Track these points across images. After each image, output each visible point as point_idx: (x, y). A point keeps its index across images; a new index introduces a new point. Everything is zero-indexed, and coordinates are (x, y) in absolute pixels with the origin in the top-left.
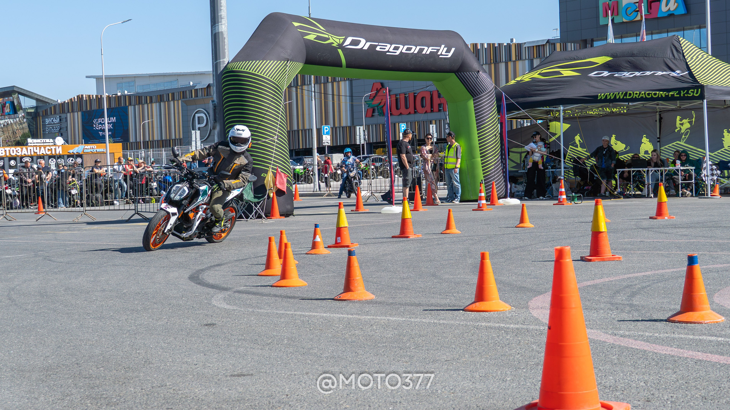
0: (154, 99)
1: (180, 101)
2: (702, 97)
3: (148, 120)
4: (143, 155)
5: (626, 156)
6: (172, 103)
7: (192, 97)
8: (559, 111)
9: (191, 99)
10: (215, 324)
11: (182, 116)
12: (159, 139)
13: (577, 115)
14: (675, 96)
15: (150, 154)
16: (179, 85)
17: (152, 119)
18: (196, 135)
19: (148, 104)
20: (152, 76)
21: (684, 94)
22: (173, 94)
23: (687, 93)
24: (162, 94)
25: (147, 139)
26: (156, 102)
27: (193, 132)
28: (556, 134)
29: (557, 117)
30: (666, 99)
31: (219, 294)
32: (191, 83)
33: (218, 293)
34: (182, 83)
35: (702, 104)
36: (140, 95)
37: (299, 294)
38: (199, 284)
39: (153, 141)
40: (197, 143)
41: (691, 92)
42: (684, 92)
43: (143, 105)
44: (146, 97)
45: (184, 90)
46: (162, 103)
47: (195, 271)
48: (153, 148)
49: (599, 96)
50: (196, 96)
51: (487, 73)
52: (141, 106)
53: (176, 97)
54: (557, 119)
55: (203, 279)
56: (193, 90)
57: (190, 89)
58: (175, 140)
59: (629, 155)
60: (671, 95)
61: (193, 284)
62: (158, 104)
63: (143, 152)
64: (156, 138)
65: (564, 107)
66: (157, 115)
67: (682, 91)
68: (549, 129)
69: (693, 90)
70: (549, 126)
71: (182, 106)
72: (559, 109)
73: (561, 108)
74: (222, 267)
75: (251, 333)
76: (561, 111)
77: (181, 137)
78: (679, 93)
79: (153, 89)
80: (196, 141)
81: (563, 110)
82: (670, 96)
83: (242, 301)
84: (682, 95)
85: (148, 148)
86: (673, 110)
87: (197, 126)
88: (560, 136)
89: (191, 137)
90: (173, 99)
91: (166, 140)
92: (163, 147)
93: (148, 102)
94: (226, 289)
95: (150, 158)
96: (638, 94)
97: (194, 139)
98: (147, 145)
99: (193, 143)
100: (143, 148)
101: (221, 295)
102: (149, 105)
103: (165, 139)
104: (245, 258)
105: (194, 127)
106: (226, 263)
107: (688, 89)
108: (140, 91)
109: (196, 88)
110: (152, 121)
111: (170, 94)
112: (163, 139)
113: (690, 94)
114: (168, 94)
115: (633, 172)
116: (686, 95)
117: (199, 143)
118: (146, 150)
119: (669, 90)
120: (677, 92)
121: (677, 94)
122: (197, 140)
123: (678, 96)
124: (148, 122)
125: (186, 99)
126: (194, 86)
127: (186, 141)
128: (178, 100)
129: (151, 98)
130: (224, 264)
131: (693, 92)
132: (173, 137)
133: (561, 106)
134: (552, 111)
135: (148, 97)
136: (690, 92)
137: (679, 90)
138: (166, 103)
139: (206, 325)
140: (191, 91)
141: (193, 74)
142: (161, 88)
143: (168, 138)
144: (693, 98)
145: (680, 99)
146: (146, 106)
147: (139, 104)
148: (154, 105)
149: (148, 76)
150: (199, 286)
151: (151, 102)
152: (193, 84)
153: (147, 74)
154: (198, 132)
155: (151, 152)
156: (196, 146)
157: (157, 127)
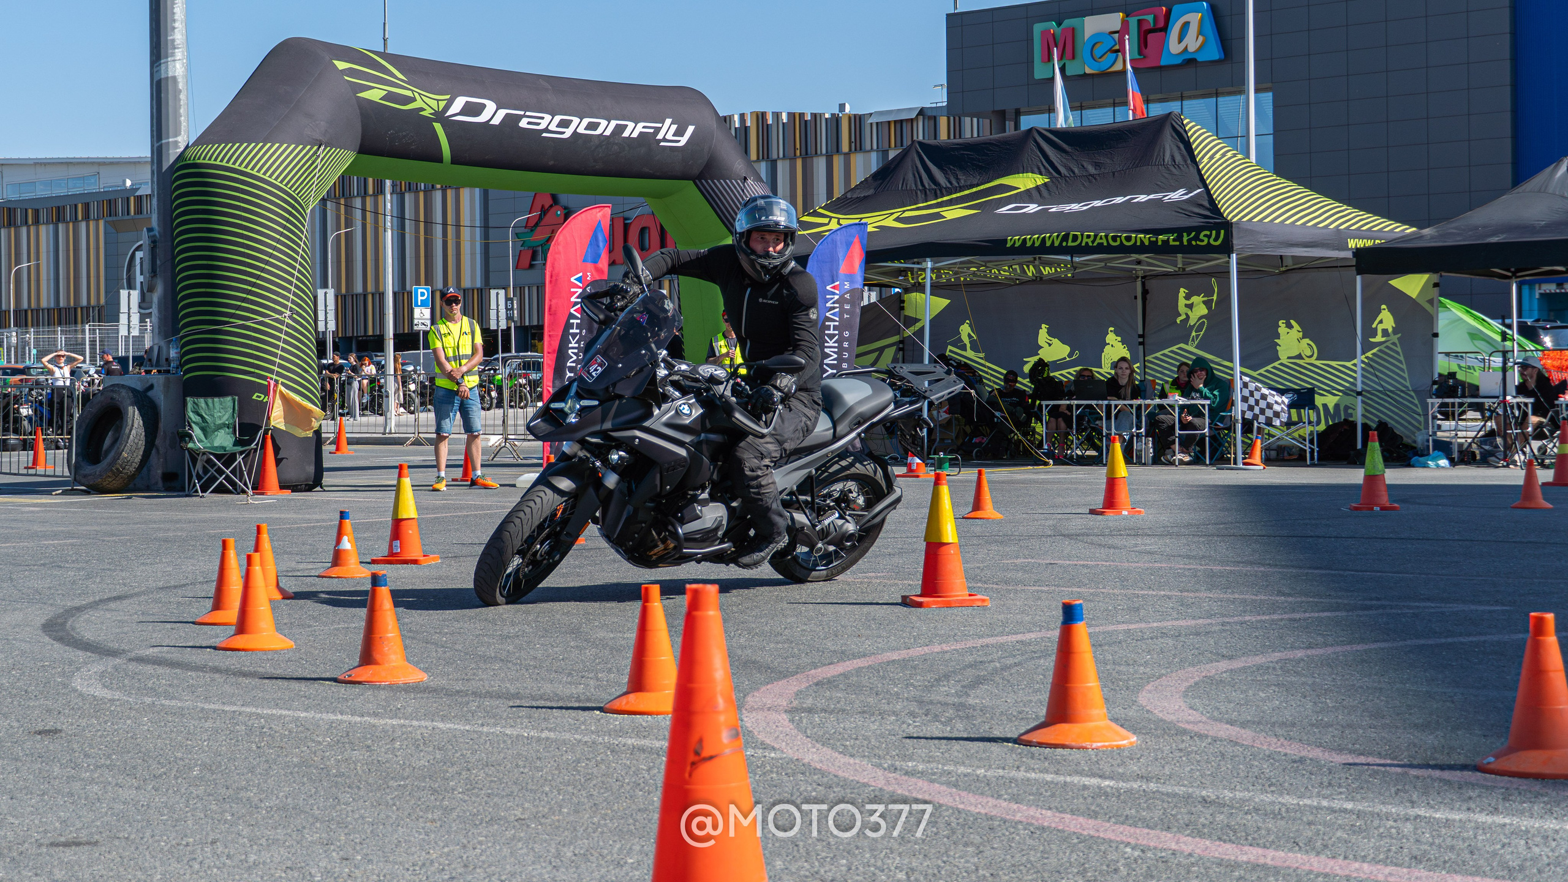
0: (43, 216)
1: (101, 223)
2: (1227, 248)
3: (29, 261)
4: (14, 340)
5: (1064, 372)
6: (83, 225)
7: (128, 214)
8: (924, 270)
9: (126, 217)
10: (60, 731)
11: (106, 256)
12: (52, 305)
13: (965, 279)
14: (1172, 243)
15: (30, 338)
16: (101, 186)
17: (38, 259)
18: (129, 300)
19: (28, 227)
20: (41, 164)
21: (1189, 241)
22: (87, 206)
23: (1197, 238)
24: (61, 204)
25: (25, 306)
26: (47, 223)
27: (124, 293)
28: (917, 320)
29: (919, 283)
30: (1153, 248)
31: (95, 664)
32: (128, 183)
33: (93, 661)
34: (107, 182)
35: (1228, 262)
36: (12, 206)
37: (269, 669)
38: (60, 640)
39: (38, 311)
40: (131, 319)
41: (1205, 236)
42: (1188, 235)
43: (17, 227)
44: (26, 210)
45: (112, 197)
46: (60, 225)
47: (62, 611)
48: (38, 325)
49: (1009, 241)
50: (139, 211)
51: (763, 182)
52: (13, 230)
53: (94, 211)
54: (919, 287)
55: (73, 629)
56: (132, 198)
57: (127, 195)
58: (88, 308)
59: (1071, 370)
60: (1163, 241)
61: (47, 639)
62: (51, 226)
63: (14, 334)
64: (44, 304)
65: (936, 263)
66: (48, 252)
67: (1185, 234)
68: (903, 308)
69: (1208, 233)
70: (903, 302)
71: (105, 233)
72: (923, 265)
73: (929, 264)
74: (124, 602)
75: (129, 752)
76: (928, 271)
77: (102, 301)
78: (1179, 238)
79: (41, 192)
80: (129, 314)
81: (932, 270)
82: (1160, 243)
83: (139, 680)
84: (1185, 243)
85: (26, 325)
86: (1166, 275)
87: (139, 278)
88: (922, 329)
89: (118, 304)
90: (87, 217)
91: (67, 309)
92: (60, 324)
93: (30, 222)
94: (113, 653)
95: (29, 349)
96: (1092, 238)
97: (124, 308)
98: (23, 319)
99: (123, 318)
100: (16, 325)
101: (98, 666)
102: (32, 229)
103: (66, 306)
104: (183, 582)
105: (132, 281)
106: (137, 595)
107: (1199, 229)
108: (13, 196)
109: (138, 193)
110: (38, 266)
111: (80, 206)
112: (62, 305)
113: (1203, 241)
114: (76, 206)
115: (1077, 409)
116: (1194, 243)
117: (135, 319)
118: (19, 330)
119: (1157, 232)
120: (1176, 235)
121: (1174, 240)
122: (131, 311)
123: (1178, 243)
124: (29, 267)
125: (114, 218)
126: (133, 190)
127: (108, 313)
128: (97, 220)
129: (36, 212)
130: (132, 596)
131: (1209, 237)
132: (84, 303)
133: (928, 259)
134: (911, 270)
135: (30, 211)
136: (1201, 236)
137: (1179, 231)
138: (71, 225)
139: (40, 733)
140: (128, 199)
141: (135, 163)
142: (61, 191)
143: (72, 304)
144: (1209, 249)
145: (1181, 249)
146: (24, 230)
147: (10, 225)
148: (43, 229)
149: (32, 162)
150: (57, 645)
151: (37, 222)
152: (132, 185)
153: (29, 159)
154: (135, 295)
155: (31, 336)
156: (129, 325)
157: (48, 280)
